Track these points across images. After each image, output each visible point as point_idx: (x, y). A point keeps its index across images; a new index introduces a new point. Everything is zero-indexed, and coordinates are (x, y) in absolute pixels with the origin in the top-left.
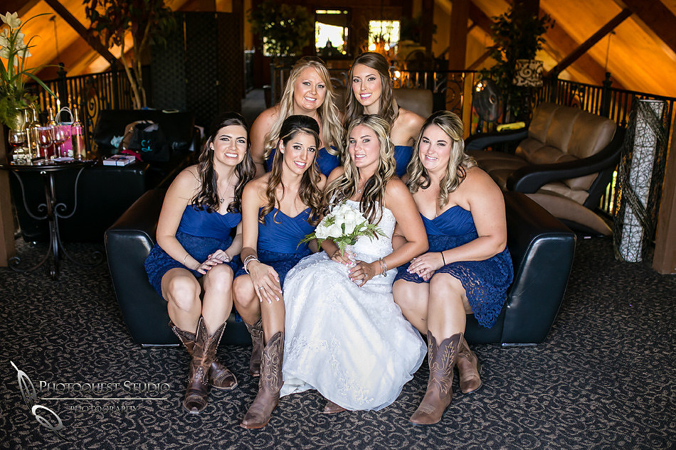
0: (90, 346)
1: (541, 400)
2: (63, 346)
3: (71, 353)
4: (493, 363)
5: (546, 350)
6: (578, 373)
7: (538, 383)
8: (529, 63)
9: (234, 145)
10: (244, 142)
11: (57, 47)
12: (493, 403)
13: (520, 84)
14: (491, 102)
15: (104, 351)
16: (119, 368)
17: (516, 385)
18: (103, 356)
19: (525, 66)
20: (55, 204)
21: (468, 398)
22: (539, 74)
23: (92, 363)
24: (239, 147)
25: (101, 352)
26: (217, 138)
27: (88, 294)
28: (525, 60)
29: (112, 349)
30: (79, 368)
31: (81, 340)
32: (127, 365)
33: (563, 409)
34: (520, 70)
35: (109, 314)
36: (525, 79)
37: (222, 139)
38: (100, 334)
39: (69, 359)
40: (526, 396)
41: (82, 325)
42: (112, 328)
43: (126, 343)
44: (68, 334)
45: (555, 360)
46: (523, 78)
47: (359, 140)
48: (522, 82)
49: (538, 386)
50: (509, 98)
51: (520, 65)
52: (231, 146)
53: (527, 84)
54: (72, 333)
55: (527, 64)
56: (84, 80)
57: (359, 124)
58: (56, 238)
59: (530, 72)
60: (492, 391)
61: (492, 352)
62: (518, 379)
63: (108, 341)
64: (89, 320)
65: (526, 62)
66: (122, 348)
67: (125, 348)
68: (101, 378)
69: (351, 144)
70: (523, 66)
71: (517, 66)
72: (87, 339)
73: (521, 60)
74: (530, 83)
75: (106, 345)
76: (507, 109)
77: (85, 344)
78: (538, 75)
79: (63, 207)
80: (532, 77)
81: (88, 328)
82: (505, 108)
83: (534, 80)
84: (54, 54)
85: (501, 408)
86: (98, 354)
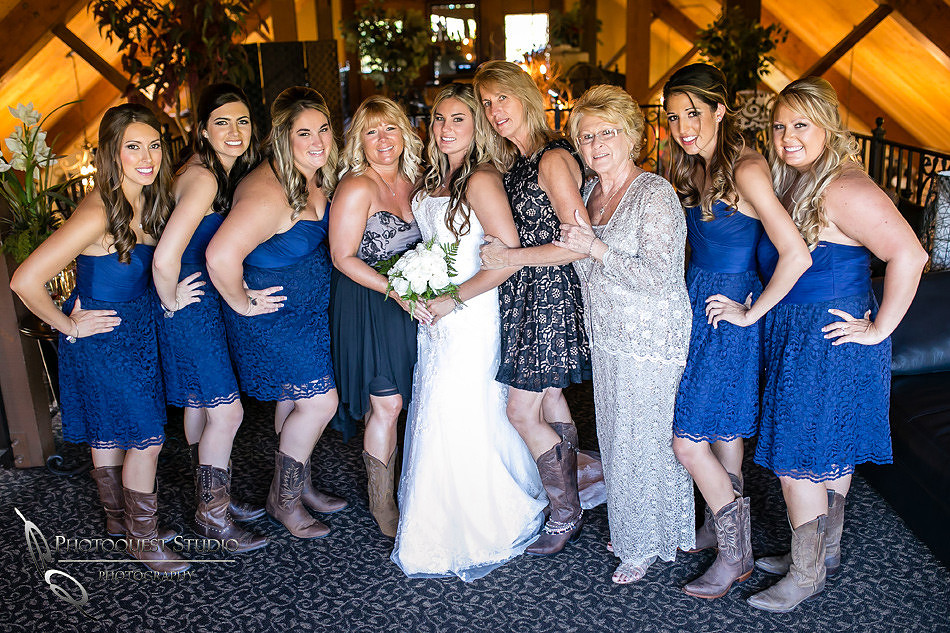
8: (756, 96)
9: (235, 128)
10: (247, 122)
11: (78, 90)
13: (743, 127)
19: (750, 101)
24: (242, 131)
26: (211, 122)
28: (747, 92)
34: (743, 106)
36: (750, 119)
37: (218, 123)
46: (747, 118)
47: (449, 118)
48: (746, 124)
51: (743, 99)
52: (231, 132)
53: (754, 126)
55: (753, 99)
57: (450, 96)
59: (758, 109)
65: (751, 96)
69: (436, 122)
70: (746, 101)
71: (737, 101)
73: (743, 92)
74: (757, 125)
78: (768, 113)
80: (760, 116)
83: (763, 120)
84: (75, 98)
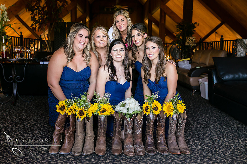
0: (27, 125)
1: (219, 141)
2: (16, 125)
3: (19, 127)
4: (195, 130)
5: (215, 125)
6: (231, 133)
7: (215, 136)
8: (190, 37)
12: (199, 142)
13: (187, 45)
14: (177, 53)
15: (33, 126)
16: (39, 132)
17: (207, 136)
18: (32, 128)
20: (16, 76)
21: (188, 141)
22: (194, 41)
23: (27, 130)
25: (31, 127)
27: (27, 109)
28: (188, 36)
29: (36, 126)
30: (22, 132)
31: (23, 123)
32: (42, 131)
33: (229, 144)
34: (187, 40)
35: (35, 115)
36: (188, 43)
38: (32, 121)
39: (18, 129)
40: (212, 140)
41: (24, 119)
42: (37, 120)
43: (42, 124)
44: (18, 121)
45: (219, 129)
49: (216, 137)
50: (183, 52)
53: (189, 45)
54: (20, 121)
56: (29, 40)
58: (15, 90)
59: (190, 40)
60: (197, 138)
61: (193, 126)
62: (206, 134)
63: (35, 123)
64: (27, 117)
66: (40, 125)
67: (41, 126)
68: (31, 135)
70: (188, 38)
72: (26, 123)
74: (190, 44)
75: (34, 124)
76: (183, 55)
77: (25, 124)
79: (19, 78)
80: (191, 42)
81: (27, 120)
82: (182, 55)
83: (192, 43)
85: (203, 143)
86: (30, 127)
